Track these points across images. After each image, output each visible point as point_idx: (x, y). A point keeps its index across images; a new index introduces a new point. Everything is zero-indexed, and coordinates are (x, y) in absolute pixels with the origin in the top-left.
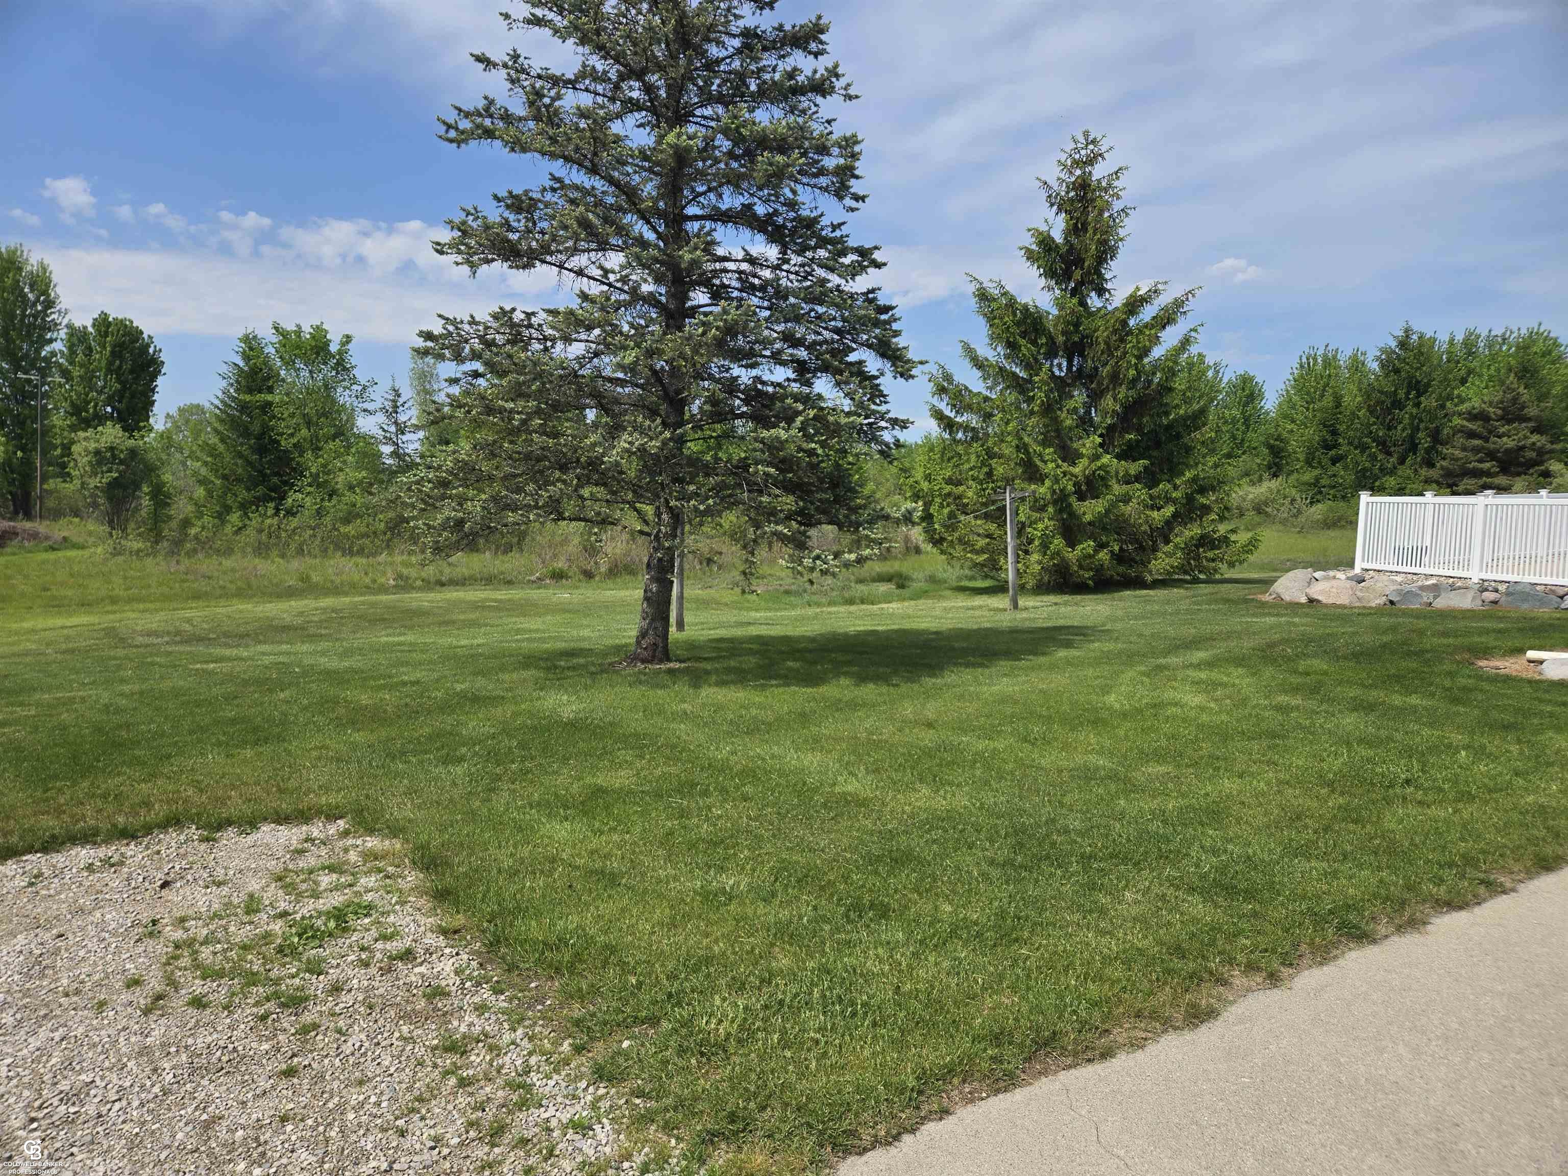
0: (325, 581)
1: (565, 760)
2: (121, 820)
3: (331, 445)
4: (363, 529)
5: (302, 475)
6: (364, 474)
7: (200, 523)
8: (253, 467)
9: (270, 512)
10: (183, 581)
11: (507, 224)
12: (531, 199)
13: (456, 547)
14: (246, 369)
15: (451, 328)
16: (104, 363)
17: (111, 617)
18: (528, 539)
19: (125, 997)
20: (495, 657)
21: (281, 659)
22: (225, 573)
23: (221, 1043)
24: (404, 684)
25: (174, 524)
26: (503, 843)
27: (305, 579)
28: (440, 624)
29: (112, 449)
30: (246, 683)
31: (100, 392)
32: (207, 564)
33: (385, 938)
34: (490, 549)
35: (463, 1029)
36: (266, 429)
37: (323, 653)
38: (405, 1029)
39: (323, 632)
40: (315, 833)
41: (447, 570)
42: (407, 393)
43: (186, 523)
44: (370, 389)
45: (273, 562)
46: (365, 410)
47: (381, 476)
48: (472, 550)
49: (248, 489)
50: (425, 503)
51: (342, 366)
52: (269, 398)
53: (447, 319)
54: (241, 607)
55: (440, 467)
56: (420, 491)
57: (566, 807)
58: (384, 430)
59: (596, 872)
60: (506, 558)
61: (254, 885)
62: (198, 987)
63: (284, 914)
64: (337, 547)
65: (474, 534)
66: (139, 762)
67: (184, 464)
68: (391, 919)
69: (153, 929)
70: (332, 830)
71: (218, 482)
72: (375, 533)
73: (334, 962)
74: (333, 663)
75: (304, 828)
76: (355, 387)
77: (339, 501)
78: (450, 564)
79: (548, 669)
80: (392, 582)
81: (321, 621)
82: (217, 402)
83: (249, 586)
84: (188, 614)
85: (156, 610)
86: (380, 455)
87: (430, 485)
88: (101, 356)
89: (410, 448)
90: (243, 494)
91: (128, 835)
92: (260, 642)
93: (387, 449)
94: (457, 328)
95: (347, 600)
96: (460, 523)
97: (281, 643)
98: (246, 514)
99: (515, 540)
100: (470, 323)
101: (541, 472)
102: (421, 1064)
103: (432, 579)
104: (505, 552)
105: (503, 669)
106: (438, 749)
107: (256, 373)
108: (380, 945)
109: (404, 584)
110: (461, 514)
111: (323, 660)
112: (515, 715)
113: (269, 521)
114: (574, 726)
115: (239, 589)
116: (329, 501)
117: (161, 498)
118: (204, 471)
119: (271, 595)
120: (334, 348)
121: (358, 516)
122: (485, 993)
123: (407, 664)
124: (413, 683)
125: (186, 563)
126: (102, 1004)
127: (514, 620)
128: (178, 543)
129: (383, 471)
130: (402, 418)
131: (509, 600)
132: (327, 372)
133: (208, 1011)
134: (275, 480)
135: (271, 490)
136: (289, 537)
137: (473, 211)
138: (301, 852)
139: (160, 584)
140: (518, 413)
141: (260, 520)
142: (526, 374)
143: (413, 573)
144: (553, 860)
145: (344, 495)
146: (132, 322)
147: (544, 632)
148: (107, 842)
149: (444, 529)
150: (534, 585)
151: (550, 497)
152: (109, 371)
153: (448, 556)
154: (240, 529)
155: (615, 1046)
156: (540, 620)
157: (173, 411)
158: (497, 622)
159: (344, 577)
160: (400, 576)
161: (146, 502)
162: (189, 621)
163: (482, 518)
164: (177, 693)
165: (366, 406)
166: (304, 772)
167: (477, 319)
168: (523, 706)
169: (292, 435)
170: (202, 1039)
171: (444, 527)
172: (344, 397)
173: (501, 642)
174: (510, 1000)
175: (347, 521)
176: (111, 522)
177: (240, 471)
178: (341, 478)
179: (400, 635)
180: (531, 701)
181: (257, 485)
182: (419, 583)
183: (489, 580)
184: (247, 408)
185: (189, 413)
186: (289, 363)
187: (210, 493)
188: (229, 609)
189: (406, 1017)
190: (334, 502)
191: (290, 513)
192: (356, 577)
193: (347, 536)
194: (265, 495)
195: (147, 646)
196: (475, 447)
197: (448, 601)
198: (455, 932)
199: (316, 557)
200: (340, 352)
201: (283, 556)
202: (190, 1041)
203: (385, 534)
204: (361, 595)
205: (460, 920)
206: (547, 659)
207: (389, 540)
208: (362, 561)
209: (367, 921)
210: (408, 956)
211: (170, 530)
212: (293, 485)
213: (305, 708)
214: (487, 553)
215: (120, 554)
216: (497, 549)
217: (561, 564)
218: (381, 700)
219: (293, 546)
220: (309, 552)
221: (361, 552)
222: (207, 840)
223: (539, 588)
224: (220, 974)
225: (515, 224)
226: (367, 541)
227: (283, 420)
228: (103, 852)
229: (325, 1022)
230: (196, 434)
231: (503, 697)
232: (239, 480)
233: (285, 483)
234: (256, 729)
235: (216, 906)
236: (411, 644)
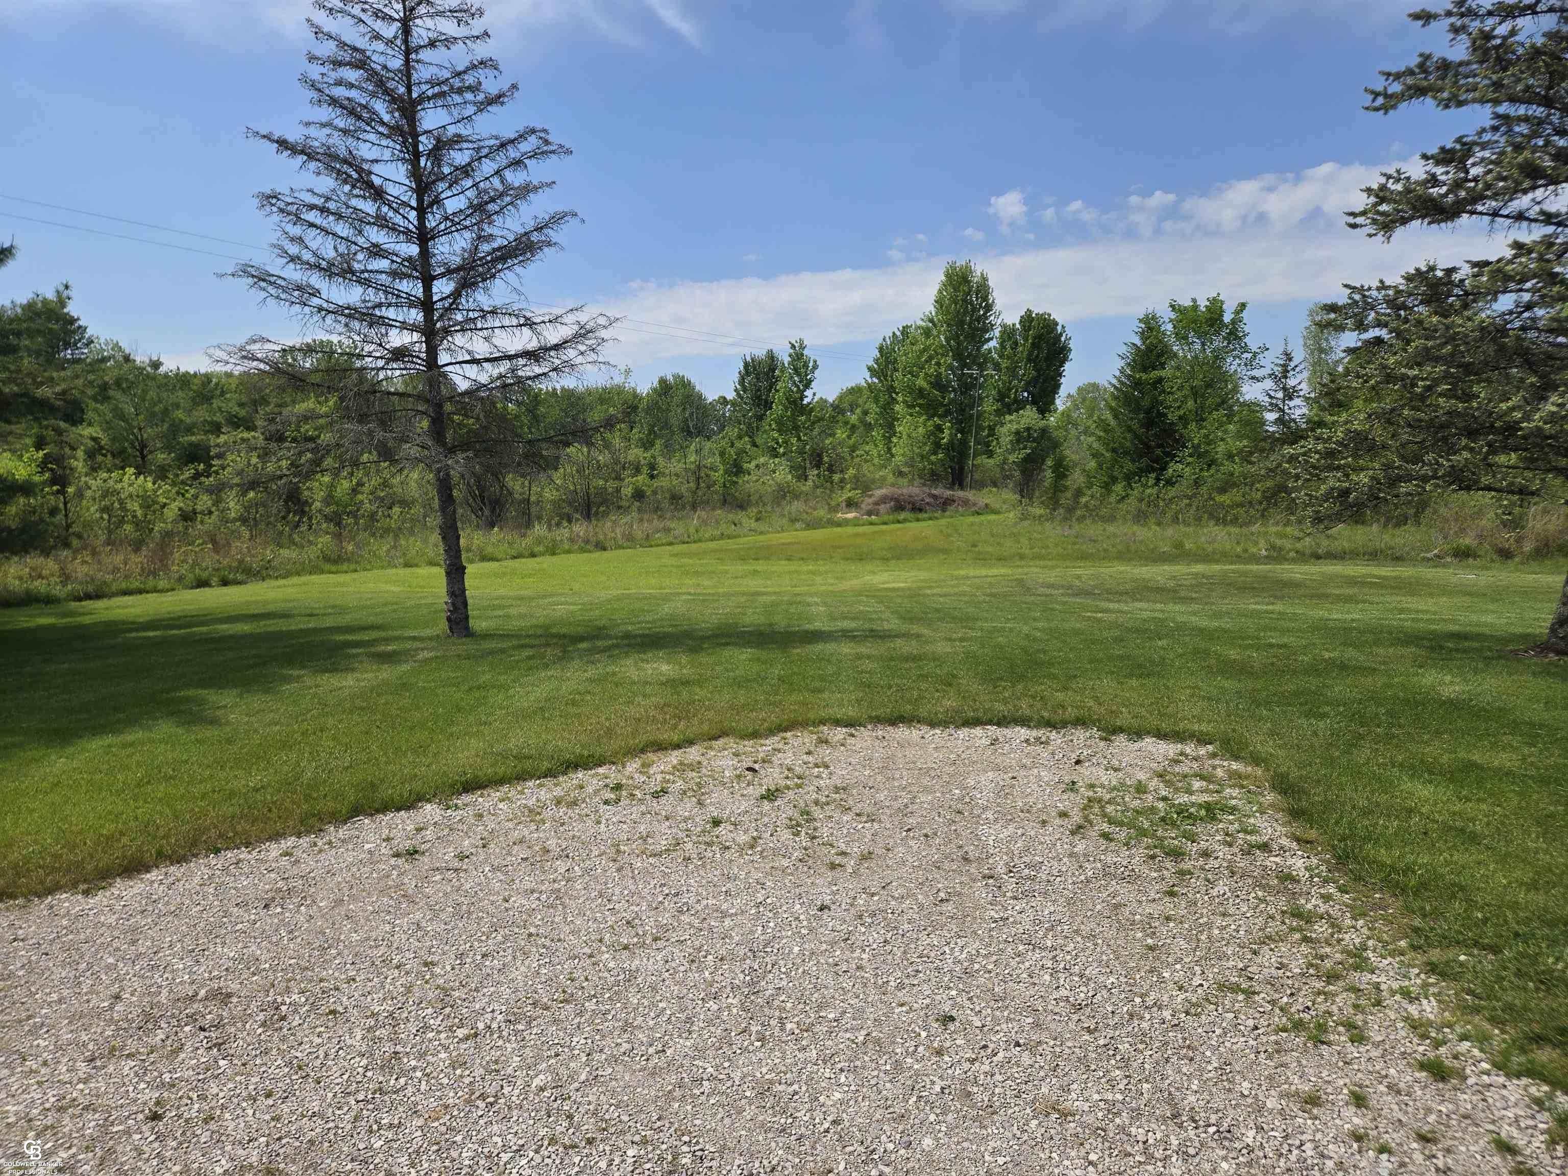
0: (1198, 548)
1: (1438, 733)
2: (1045, 714)
3: (1215, 414)
4: (1239, 499)
5: (1184, 447)
6: (1245, 442)
7: (1090, 493)
8: (1141, 441)
9: (1151, 482)
10: (1074, 544)
11: (1433, 180)
12: (1464, 144)
13: (1338, 518)
14: (1143, 347)
15: (1357, 297)
16: (1026, 353)
17: (1020, 570)
18: (1429, 511)
19: (1058, 821)
20: (1371, 632)
21: (1156, 615)
22: (1108, 537)
23: (1124, 863)
24: (1271, 646)
25: (1069, 494)
26: (1360, 788)
27: (1179, 545)
28: (1312, 597)
29: (1028, 429)
30: (1129, 630)
31: (1020, 381)
32: (1093, 529)
33: (1246, 832)
34: (1378, 521)
35: (1309, 906)
36: (1156, 403)
37: (1194, 614)
38: (1260, 894)
39: (1194, 595)
40: (1188, 751)
41: (1325, 543)
42: (1299, 355)
43: (1079, 493)
44: (1261, 356)
45: (1150, 529)
46: (1253, 378)
47: (1263, 444)
48: (1357, 522)
49: (1133, 461)
50: (1310, 474)
51: (1234, 334)
52: (1163, 373)
53: (1354, 288)
54: (1122, 568)
55: (1330, 438)
56: (1307, 462)
57: (1431, 773)
58: (1271, 397)
59: (1456, 829)
60: (1397, 532)
61: (1142, 776)
62: (1105, 827)
63: (1165, 799)
64: (1211, 516)
65: (1359, 505)
66: (1055, 677)
67: (1078, 438)
68: (1252, 820)
69: (1072, 787)
70: (1202, 751)
71: (1108, 455)
72: (1250, 503)
73: (1205, 838)
74: (1204, 623)
75: (1179, 746)
76: (1245, 355)
77: (1218, 471)
78: (1328, 537)
79: (1432, 649)
80: (1264, 552)
81: (1192, 586)
82: (1114, 381)
83: (1129, 551)
84: (1079, 572)
85: (1053, 567)
86: (1263, 422)
87: (1317, 456)
88: (1023, 349)
89: (1297, 414)
90: (1129, 466)
91: (1051, 725)
92: (1137, 600)
93: (1271, 416)
94: (1364, 296)
95: (1216, 567)
96: (1345, 493)
97: (1155, 602)
98: (1129, 484)
99: (1412, 511)
100: (1378, 289)
101: (1445, 439)
102: (1272, 917)
103: (1308, 552)
104: (1398, 525)
105: (1377, 643)
106: (1301, 704)
107: (1152, 351)
108: (1241, 835)
109: (1277, 555)
110: (1347, 485)
111: (1193, 619)
112: (1389, 686)
113: (1149, 491)
114: (1452, 705)
115: (1119, 552)
116: (1208, 471)
117: (1061, 470)
118: (1096, 445)
119: (1146, 559)
120: (1227, 318)
121: (1235, 485)
122: (1331, 889)
123: (1275, 629)
124: (1280, 646)
125: (1077, 527)
126: (1044, 822)
127: (1399, 598)
128: (1070, 510)
129: (1265, 439)
130: (1291, 382)
131: (1395, 578)
132: (1218, 342)
133: (1113, 844)
134: (1158, 452)
135: (1156, 461)
136: (1166, 505)
137: (1395, 175)
138: (1177, 762)
139: (1056, 545)
140: (1423, 379)
141: (1141, 489)
142: (1435, 338)
143: (1287, 544)
144: (1410, 811)
145: (1222, 465)
146: (1050, 315)
147: (1435, 613)
148: (1037, 727)
149: (1327, 500)
150: (1431, 563)
151: (1452, 467)
152: (1029, 360)
153: (1327, 528)
154: (1123, 498)
155: (1451, 955)
156: (1431, 601)
157: (1073, 391)
158: (1376, 599)
159: (1216, 545)
160: (1273, 547)
161: (1049, 474)
162: (1078, 577)
163: (1371, 487)
164: (1076, 632)
165: (1255, 373)
166: (1180, 704)
167: (1387, 283)
168: (1396, 680)
169: (1179, 407)
170: (1110, 859)
171: (1327, 497)
172: (1232, 365)
173: (1380, 619)
174: (1354, 900)
175: (1223, 490)
176: (1021, 491)
177: (1128, 444)
178: (1221, 448)
179: (1268, 604)
180: (1407, 676)
181: (1142, 457)
182: (1292, 554)
183: (1374, 555)
184: (1141, 384)
185: (1089, 392)
186: (1182, 337)
187: (1100, 465)
188: (1111, 570)
189: (1263, 887)
190: (1212, 471)
191: (1170, 483)
192: (1228, 546)
193: (1222, 506)
194: (1148, 466)
195: (1046, 596)
196: (1370, 416)
197: (1323, 573)
198: (1308, 842)
199: (1189, 525)
200: (1233, 322)
201: (1159, 524)
202: (1103, 857)
203: (1261, 503)
204: (1232, 564)
205: (1313, 834)
206: (1431, 640)
207: (1265, 510)
208: (1235, 530)
209: (1231, 817)
210: (1265, 847)
211: (1066, 498)
212: (1175, 456)
213: (1181, 656)
214: (1375, 526)
215: (1026, 519)
216: (1388, 520)
217: (1467, 541)
218: (1249, 657)
219: (1169, 515)
220: (1184, 521)
221: (1234, 521)
222: (1106, 739)
223: (1435, 567)
224: (1121, 824)
225: (1443, 178)
226: (1241, 511)
227: (1172, 393)
228: (1035, 733)
229: (1197, 873)
230: (1091, 411)
231: (1375, 669)
232: (1126, 453)
233: (1167, 454)
234: (1140, 666)
235: (1114, 783)
236: (1279, 613)
